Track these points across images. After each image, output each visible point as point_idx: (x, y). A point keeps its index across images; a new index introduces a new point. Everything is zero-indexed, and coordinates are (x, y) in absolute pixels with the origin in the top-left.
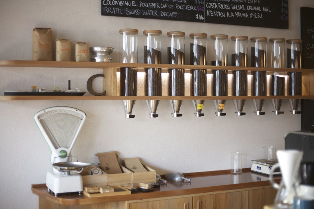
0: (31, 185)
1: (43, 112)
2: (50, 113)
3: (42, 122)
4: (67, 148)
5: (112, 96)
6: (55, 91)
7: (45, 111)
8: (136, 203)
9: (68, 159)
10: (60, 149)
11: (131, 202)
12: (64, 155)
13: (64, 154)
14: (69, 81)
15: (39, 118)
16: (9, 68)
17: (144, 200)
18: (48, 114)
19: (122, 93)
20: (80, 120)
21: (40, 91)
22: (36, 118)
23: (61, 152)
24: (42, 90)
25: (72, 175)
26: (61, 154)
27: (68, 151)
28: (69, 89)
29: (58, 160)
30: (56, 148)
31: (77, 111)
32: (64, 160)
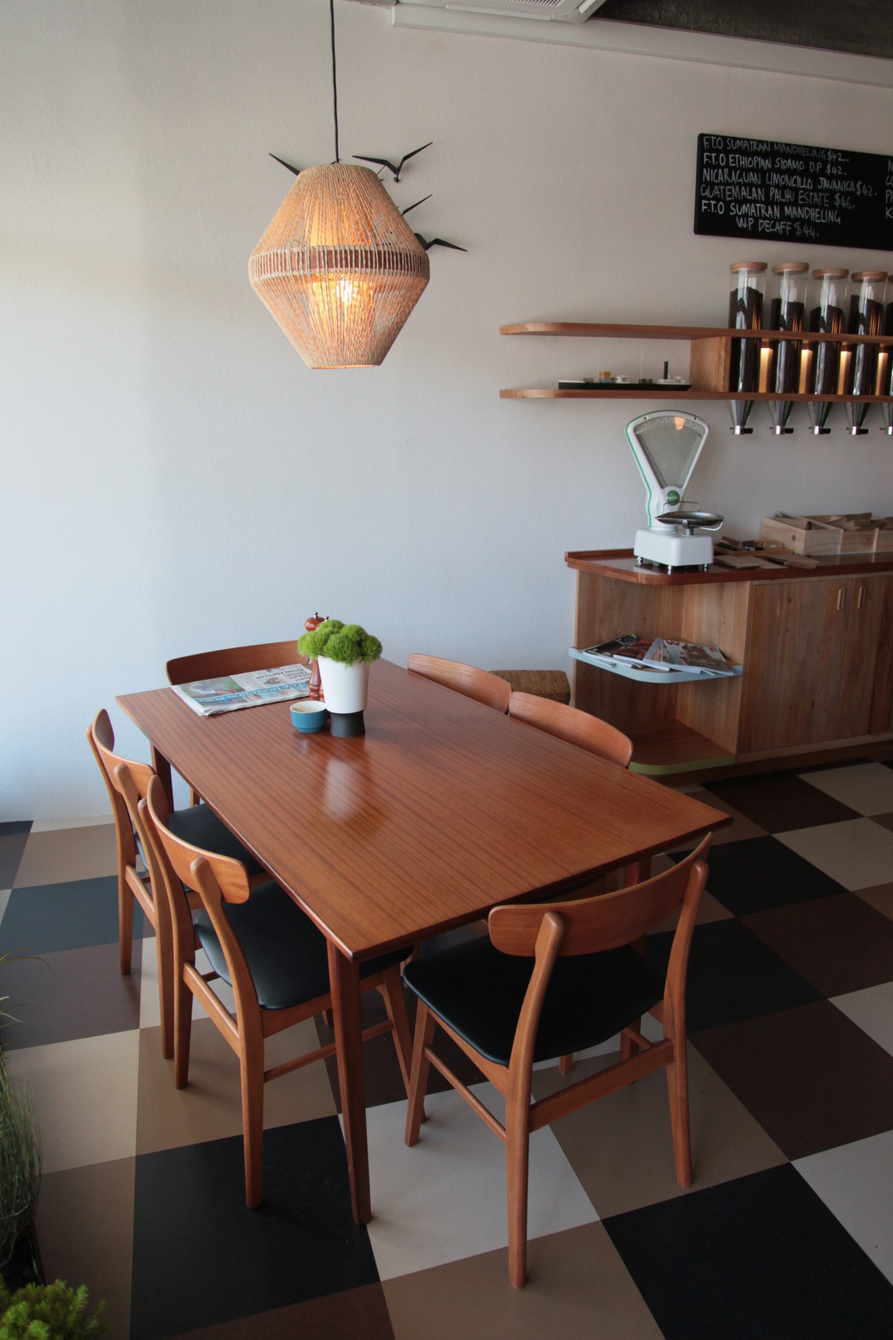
0: (566, 553)
1: (641, 420)
2: (659, 420)
3: (639, 437)
4: (680, 487)
5: (719, 390)
6: (644, 380)
7: (645, 418)
8: (764, 585)
9: (680, 507)
10: (668, 489)
11: (756, 582)
12: (674, 500)
13: (673, 498)
14: (666, 364)
15: (635, 430)
16: (549, 338)
17: (776, 581)
18: (656, 423)
19: (733, 387)
20: (698, 437)
21: (619, 381)
22: (630, 430)
23: (670, 494)
24: (624, 380)
25: (698, 535)
26: (670, 498)
27: (681, 492)
28: (666, 377)
29: (667, 509)
30: (662, 486)
31: (695, 419)
32: (675, 508)
